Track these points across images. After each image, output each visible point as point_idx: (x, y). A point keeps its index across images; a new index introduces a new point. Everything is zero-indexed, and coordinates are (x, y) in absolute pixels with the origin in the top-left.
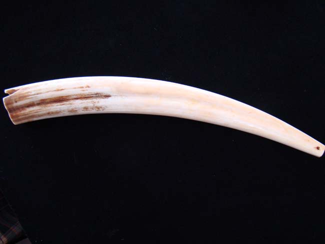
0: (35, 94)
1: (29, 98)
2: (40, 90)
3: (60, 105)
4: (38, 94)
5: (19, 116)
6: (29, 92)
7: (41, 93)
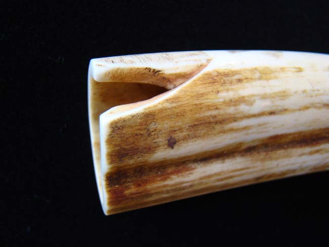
0: (262, 114)
1: (232, 130)
2: (284, 95)
3: (311, 153)
4: (272, 113)
5: (151, 195)
6: (242, 100)
7: (285, 110)
